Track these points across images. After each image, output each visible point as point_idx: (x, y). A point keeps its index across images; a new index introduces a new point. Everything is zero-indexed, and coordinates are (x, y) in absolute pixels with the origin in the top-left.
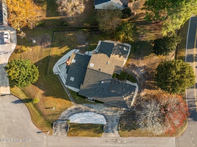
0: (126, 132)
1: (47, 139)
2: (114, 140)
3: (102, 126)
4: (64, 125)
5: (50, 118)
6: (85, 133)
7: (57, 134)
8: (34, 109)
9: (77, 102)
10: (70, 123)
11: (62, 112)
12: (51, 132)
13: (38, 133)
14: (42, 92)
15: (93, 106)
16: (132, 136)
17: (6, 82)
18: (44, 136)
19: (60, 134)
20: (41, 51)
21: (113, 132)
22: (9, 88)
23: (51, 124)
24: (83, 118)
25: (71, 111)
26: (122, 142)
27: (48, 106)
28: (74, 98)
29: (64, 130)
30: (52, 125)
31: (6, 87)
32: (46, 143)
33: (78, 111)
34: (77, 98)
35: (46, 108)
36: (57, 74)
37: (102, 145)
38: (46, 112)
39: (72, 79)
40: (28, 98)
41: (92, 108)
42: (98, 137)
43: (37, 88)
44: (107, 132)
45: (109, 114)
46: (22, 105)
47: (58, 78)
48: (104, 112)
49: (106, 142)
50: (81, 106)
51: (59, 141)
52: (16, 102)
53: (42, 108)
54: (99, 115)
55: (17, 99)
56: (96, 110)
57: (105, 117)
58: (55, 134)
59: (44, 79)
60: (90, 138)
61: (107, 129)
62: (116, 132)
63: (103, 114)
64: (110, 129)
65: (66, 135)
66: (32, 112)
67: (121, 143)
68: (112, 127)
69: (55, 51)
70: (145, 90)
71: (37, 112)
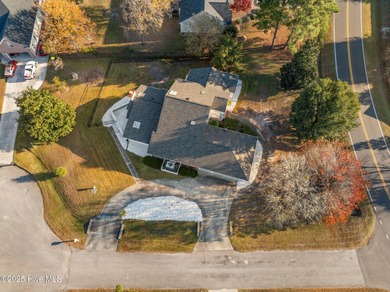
0: (248, 238)
1: (70, 260)
2: (223, 259)
3: (194, 226)
4: (111, 227)
5: (83, 212)
6: (156, 242)
7: (96, 245)
8: (53, 192)
9: (145, 177)
10: (128, 222)
11: (111, 197)
12: (82, 243)
13: (53, 244)
14: (78, 159)
15: (176, 183)
16: (261, 248)
17: (9, 143)
18: (66, 251)
19: (100, 246)
20: (86, 91)
21: (220, 240)
22: (12, 153)
23: (85, 224)
24: (157, 209)
25: (129, 194)
26: (240, 264)
27: (83, 185)
28: (137, 169)
29: (111, 238)
30: (86, 226)
31: (8, 151)
32: (66, 270)
33: (144, 194)
34: (145, 168)
35: (79, 190)
36: (109, 126)
37: (196, 271)
38: (79, 199)
39: (137, 125)
40: (46, 171)
41: (174, 187)
42: (185, 251)
43: (68, 152)
44: (206, 240)
45: (209, 199)
46: (32, 186)
47: (109, 134)
48: (198, 197)
49: (204, 263)
50: (151, 184)
51: (96, 263)
52: (20, 180)
53: (70, 190)
54: (187, 202)
55: (24, 174)
56: (183, 193)
57: (201, 207)
58: (91, 245)
59: (83, 136)
60: (168, 254)
61: (205, 233)
62: (226, 240)
63: (196, 201)
64: (212, 232)
65: (113, 248)
66: (47, 200)
67: (237, 266)
68: (216, 228)
69: (110, 91)
70: (276, 151)
71: (58, 199)
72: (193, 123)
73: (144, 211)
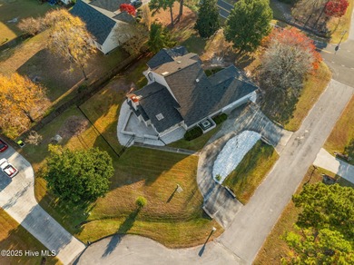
0: (291, 121)
1: (226, 248)
2: (296, 142)
3: (261, 143)
4: (221, 196)
5: (191, 209)
6: (257, 174)
7: (227, 218)
8: (151, 225)
9: (200, 148)
10: (225, 182)
11: (195, 180)
12: (218, 228)
13: (200, 254)
14: (139, 185)
15: (220, 132)
16: (303, 117)
17: (61, 235)
18: (215, 246)
19: (232, 215)
20: (81, 140)
21: (282, 135)
22: (74, 240)
23: (203, 215)
24: (232, 155)
25: (205, 166)
26: (305, 135)
27: (167, 194)
28: (188, 148)
29: (230, 202)
30: (205, 216)
31: (68, 242)
32: (232, 257)
33: (212, 157)
34: (192, 143)
35: (168, 201)
36: (132, 143)
37: (295, 163)
38: (175, 206)
39: (160, 117)
40: (124, 220)
41: (223, 135)
42: (276, 160)
43: (124, 188)
44: (276, 143)
45: (249, 121)
46: (124, 241)
47: (139, 148)
48: (242, 126)
49: (292, 154)
50: (209, 147)
51: (243, 227)
52: (110, 249)
53: (161, 208)
54: (241, 135)
55: (106, 242)
56: (232, 133)
57: (251, 130)
58: (225, 222)
59: (121, 167)
60: (271, 172)
61: (272, 140)
62: (284, 132)
63: (244, 129)
64: (273, 136)
65: (240, 206)
66: (154, 234)
67: (307, 138)
68: (272, 131)
71: (160, 224)
72: (198, 80)
73: (227, 164)
